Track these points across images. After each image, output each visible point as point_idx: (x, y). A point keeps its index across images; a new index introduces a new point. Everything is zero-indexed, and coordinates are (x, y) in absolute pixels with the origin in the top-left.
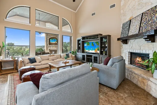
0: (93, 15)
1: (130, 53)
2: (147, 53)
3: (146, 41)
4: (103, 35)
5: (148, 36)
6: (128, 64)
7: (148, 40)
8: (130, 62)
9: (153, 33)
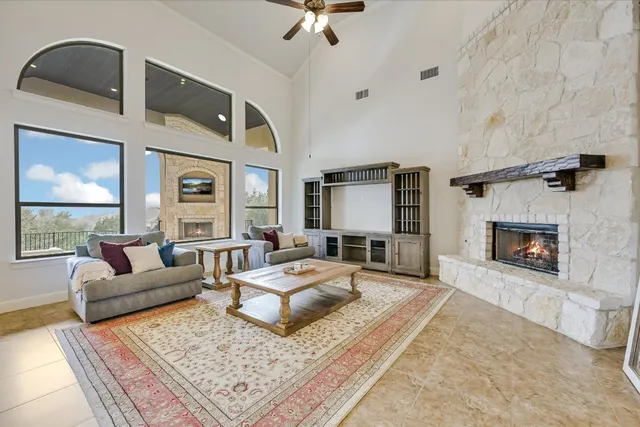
0: (360, 95)
1: (491, 226)
2: (551, 221)
3: (551, 189)
4: (401, 167)
5: (559, 173)
6: (487, 259)
7: (559, 183)
8: (490, 254)
9: (578, 165)
